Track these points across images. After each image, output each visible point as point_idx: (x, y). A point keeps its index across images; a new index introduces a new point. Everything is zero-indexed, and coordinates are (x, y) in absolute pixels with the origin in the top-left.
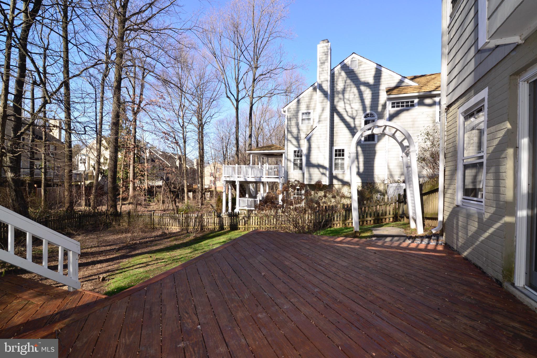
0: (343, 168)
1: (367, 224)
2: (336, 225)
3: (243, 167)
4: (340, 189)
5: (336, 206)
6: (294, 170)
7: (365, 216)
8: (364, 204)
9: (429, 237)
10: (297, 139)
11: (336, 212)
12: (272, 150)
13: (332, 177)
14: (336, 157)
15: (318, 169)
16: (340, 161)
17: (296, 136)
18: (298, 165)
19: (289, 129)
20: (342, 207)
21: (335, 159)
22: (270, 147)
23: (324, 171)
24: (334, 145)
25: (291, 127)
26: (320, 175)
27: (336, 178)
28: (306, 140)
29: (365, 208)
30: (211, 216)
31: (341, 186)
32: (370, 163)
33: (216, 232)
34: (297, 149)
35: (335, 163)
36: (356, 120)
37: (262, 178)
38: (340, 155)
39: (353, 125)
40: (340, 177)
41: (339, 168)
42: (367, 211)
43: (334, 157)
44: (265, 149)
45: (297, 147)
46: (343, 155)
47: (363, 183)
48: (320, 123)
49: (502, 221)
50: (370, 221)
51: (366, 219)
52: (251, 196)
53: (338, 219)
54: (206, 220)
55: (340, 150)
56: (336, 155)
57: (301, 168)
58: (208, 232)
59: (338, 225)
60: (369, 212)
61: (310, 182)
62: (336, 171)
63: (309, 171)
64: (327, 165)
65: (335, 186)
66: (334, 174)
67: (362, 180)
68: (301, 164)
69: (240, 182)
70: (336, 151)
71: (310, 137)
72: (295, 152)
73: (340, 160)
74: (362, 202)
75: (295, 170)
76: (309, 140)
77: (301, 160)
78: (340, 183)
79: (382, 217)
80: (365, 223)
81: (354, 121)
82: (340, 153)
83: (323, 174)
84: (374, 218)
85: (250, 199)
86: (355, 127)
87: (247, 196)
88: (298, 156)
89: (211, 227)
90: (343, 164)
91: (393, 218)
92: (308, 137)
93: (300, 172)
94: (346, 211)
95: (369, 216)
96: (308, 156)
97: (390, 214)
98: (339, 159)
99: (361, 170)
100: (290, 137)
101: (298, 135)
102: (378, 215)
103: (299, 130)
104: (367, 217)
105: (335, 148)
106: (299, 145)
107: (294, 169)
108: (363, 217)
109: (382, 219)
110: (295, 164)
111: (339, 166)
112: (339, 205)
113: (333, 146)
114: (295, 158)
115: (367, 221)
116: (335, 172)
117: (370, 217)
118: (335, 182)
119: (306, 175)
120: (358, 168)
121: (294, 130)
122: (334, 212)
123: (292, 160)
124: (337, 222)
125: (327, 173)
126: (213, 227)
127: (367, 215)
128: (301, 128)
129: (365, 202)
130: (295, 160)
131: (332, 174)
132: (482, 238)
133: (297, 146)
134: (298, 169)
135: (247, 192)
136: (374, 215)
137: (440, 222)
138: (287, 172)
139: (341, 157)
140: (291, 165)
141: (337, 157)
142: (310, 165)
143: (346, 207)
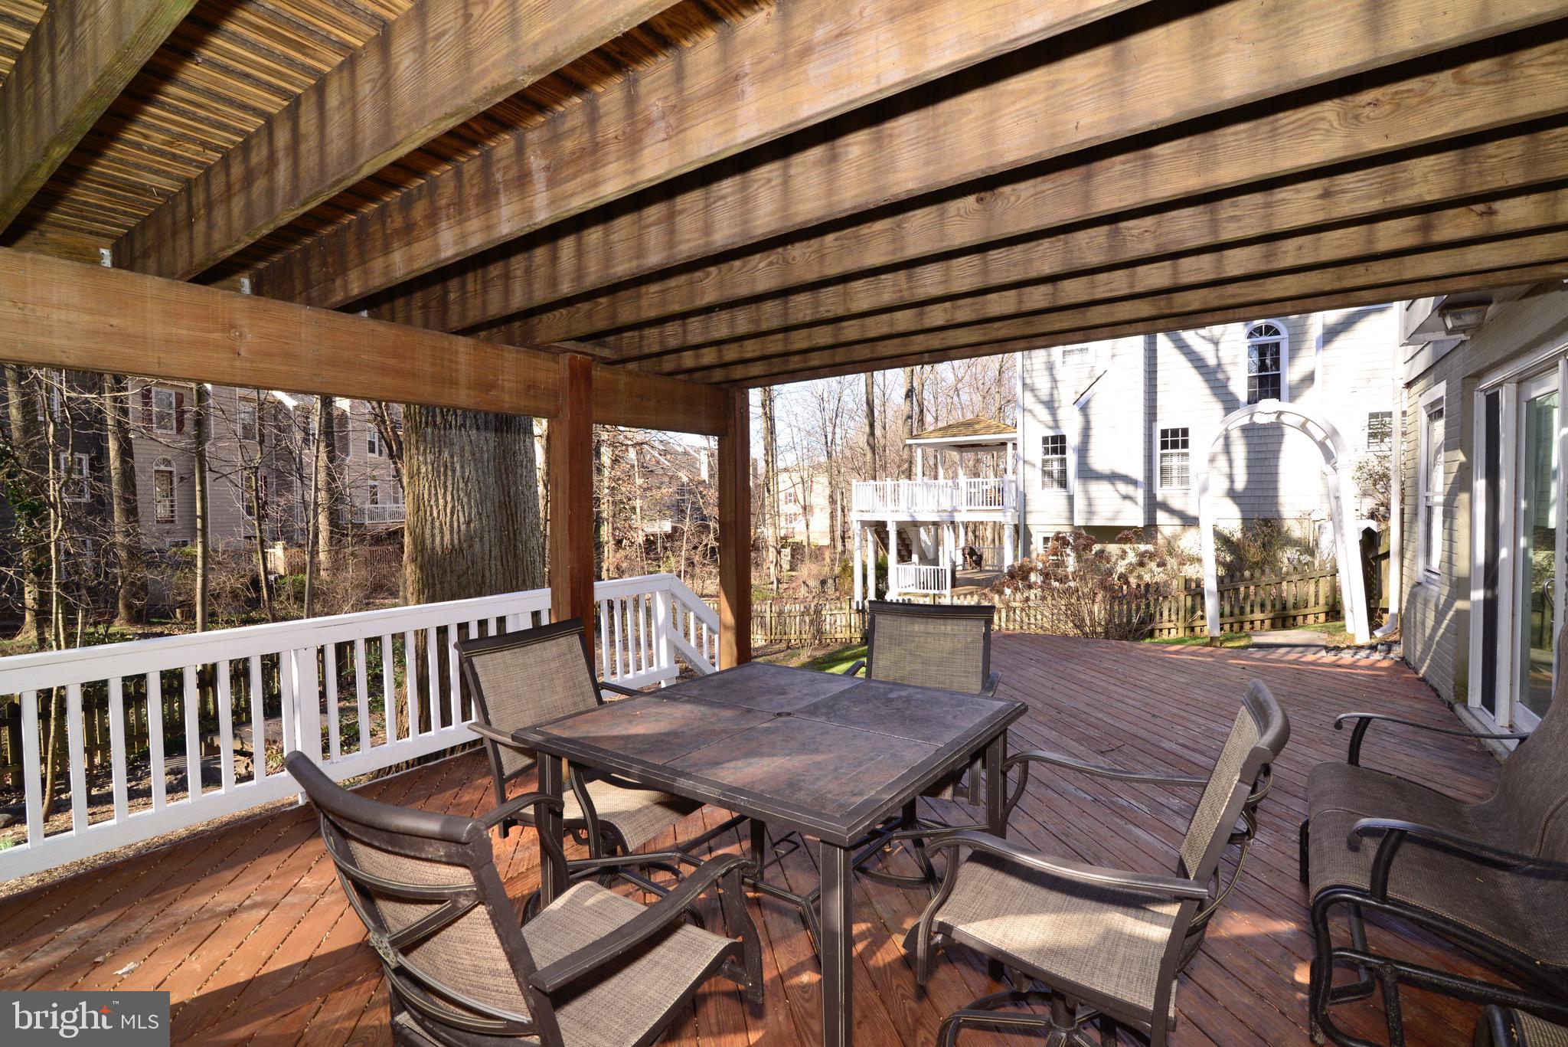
0: (1184, 480)
1: (1252, 628)
2: (1166, 632)
3: (904, 482)
4: (1176, 537)
5: (1166, 584)
6: (1043, 488)
7: (1248, 609)
8: (1243, 579)
9: (1373, 648)
10: (1051, 405)
11: (1165, 598)
12: (975, 433)
13: (1153, 505)
14: (1165, 451)
15: (1113, 484)
16: (1174, 462)
17: (1046, 398)
18: (1056, 475)
19: (1028, 381)
20: (1182, 585)
21: (1162, 456)
22: (968, 426)
23: (1128, 489)
24: (1159, 417)
25: (1034, 374)
26: (1120, 501)
27: (1165, 507)
28: (1076, 408)
29: (1247, 588)
30: (841, 609)
31: (1179, 529)
32: (1267, 463)
33: (855, 647)
34: (1051, 433)
35: (1161, 467)
36: (1221, 346)
37: (955, 514)
38: (1175, 445)
39: (1212, 361)
40: (1176, 504)
41: (1175, 480)
42: (1252, 597)
43: (1158, 451)
44: (955, 431)
45: (1051, 428)
46: (1185, 444)
47: (1244, 520)
48: (1116, 359)
49: (1454, 609)
50: (1263, 621)
51: (1250, 617)
52: (923, 559)
53: (1174, 617)
54: (828, 620)
55: (1175, 432)
56: (1164, 445)
57: (1063, 483)
58: (837, 647)
59: (1173, 631)
60: (1258, 599)
61: (1089, 519)
62: (1165, 487)
63: (1086, 492)
64: (1138, 473)
65: (1161, 528)
66: (1159, 498)
67: (1242, 511)
68: (1063, 473)
69: (899, 523)
70: (1164, 433)
71: (1088, 402)
72: (1045, 440)
73: (1175, 459)
74: (1238, 574)
75: (1046, 490)
76: (1084, 409)
77: (1063, 461)
78: (1177, 521)
79: (1293, 612)
80: (1247, 626)
81: (1217, 350)
82: (1177, 439)
83: (1126, 497)
84: (1271, 615)
85: (923, 568)
86: (1219, 365)
87: (915, 558)
88: (1055, 451)
89: (842, 635)
90: (1184, 469)
91: (1327, 613)
92: (1083, 400)
93: (1061, 494)
94: (1193, 597)
95: (1257, 609)
96: (1083, 451)
97: (1317, 603)
98: (1172, 455)
99: (1240, 484)
100: (1029, 400)
101: (1052, 395)
102: (1284, 607)
103: (1054, 380)
104: (1252, 612)
105: (1162, 424)
106: (1056, 421)
107: (1044, 485)
108: (1242, 612)
109: (1295, 618)
110: (1048, 474)
111: (1175, 473)
112: (1175, 582)
113: (1155, 420)
114: (1047, 457)
115: (1252, 622)
116: (1160, 493)
117: (1262, 612)
118: (1162, 517)
119: (1080, 504)
120: (1231, 478)
121: (1043, 384)
122: (1161, 599)
123: (1039, 464)
124: (1171, 625)
125: (1140, 494)
126: (848, 635)
127: (1252, 606)
128: (1059, 376)
129: (1247, 573)
130: (1045, 462)
131: (1154, 496)
132: (1437, 638)
133: (1051, 424)
134: (1055, 484)
135: (914, 548)
136: (1273, 606)
137: (1393, 615)
138: (1025, 495)
139: (1180, 450)
140: (1034, 476)
141: (1169, 451)
142: (1087, 474)
143: (1193, 585)
